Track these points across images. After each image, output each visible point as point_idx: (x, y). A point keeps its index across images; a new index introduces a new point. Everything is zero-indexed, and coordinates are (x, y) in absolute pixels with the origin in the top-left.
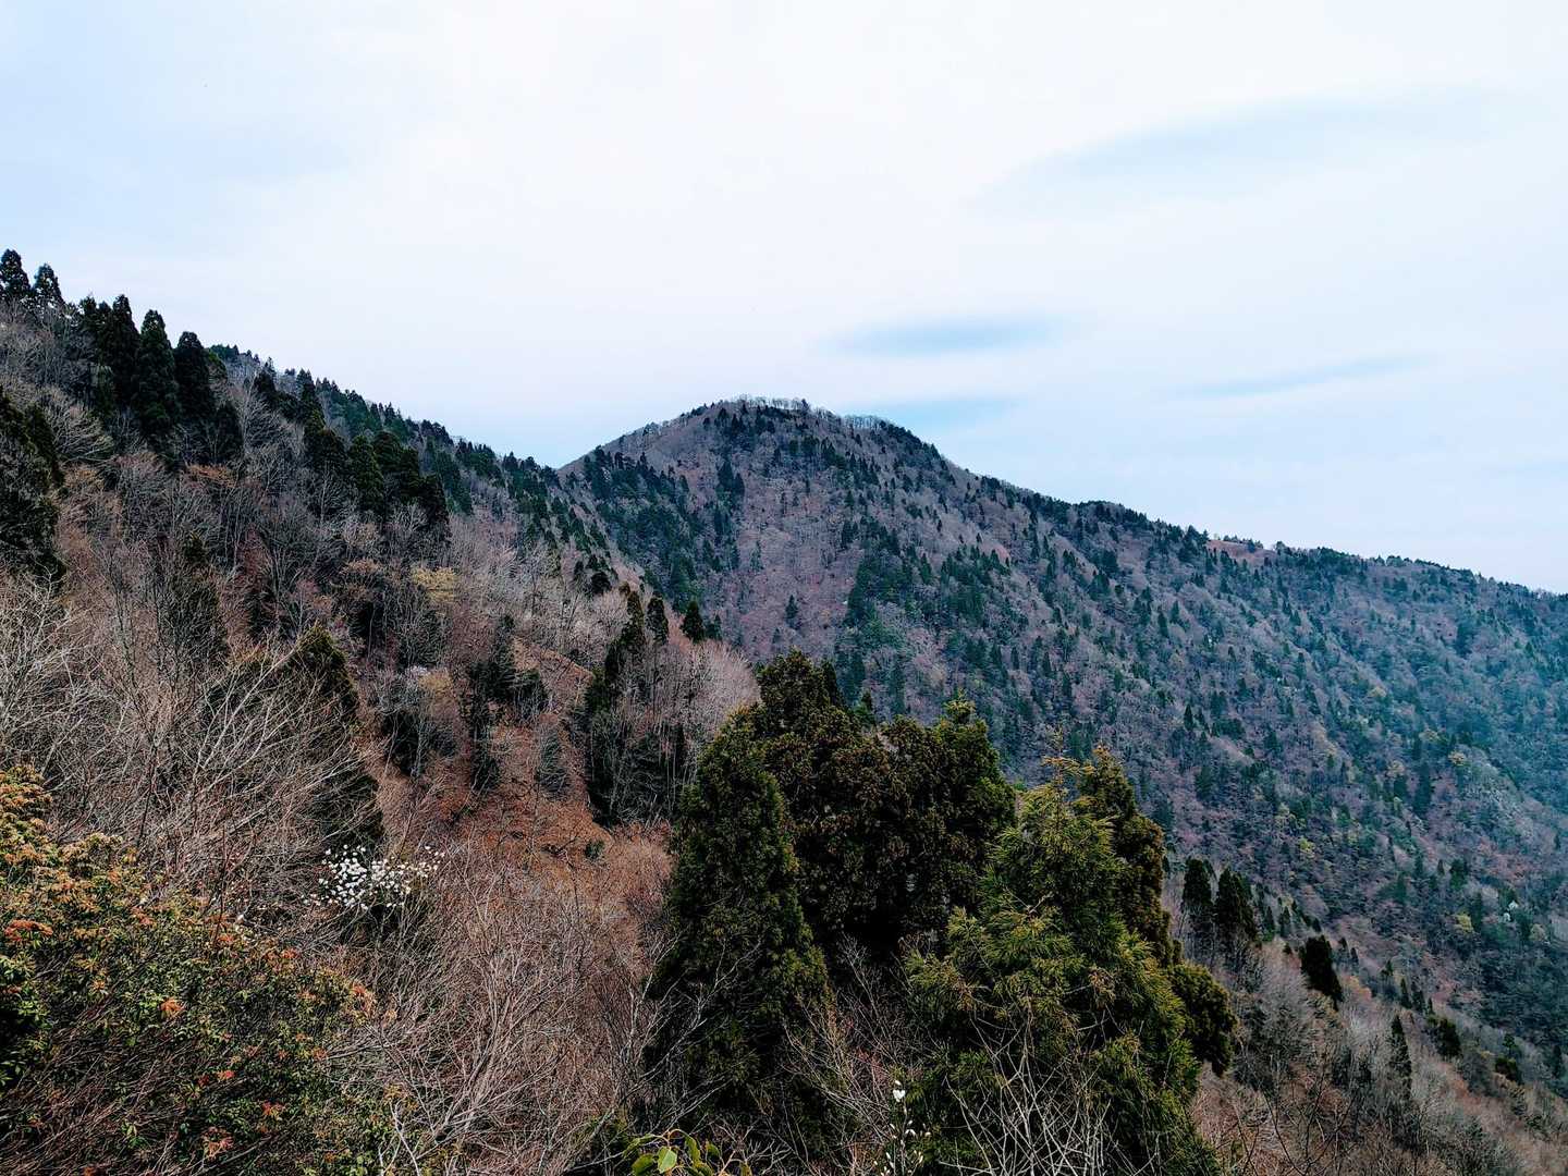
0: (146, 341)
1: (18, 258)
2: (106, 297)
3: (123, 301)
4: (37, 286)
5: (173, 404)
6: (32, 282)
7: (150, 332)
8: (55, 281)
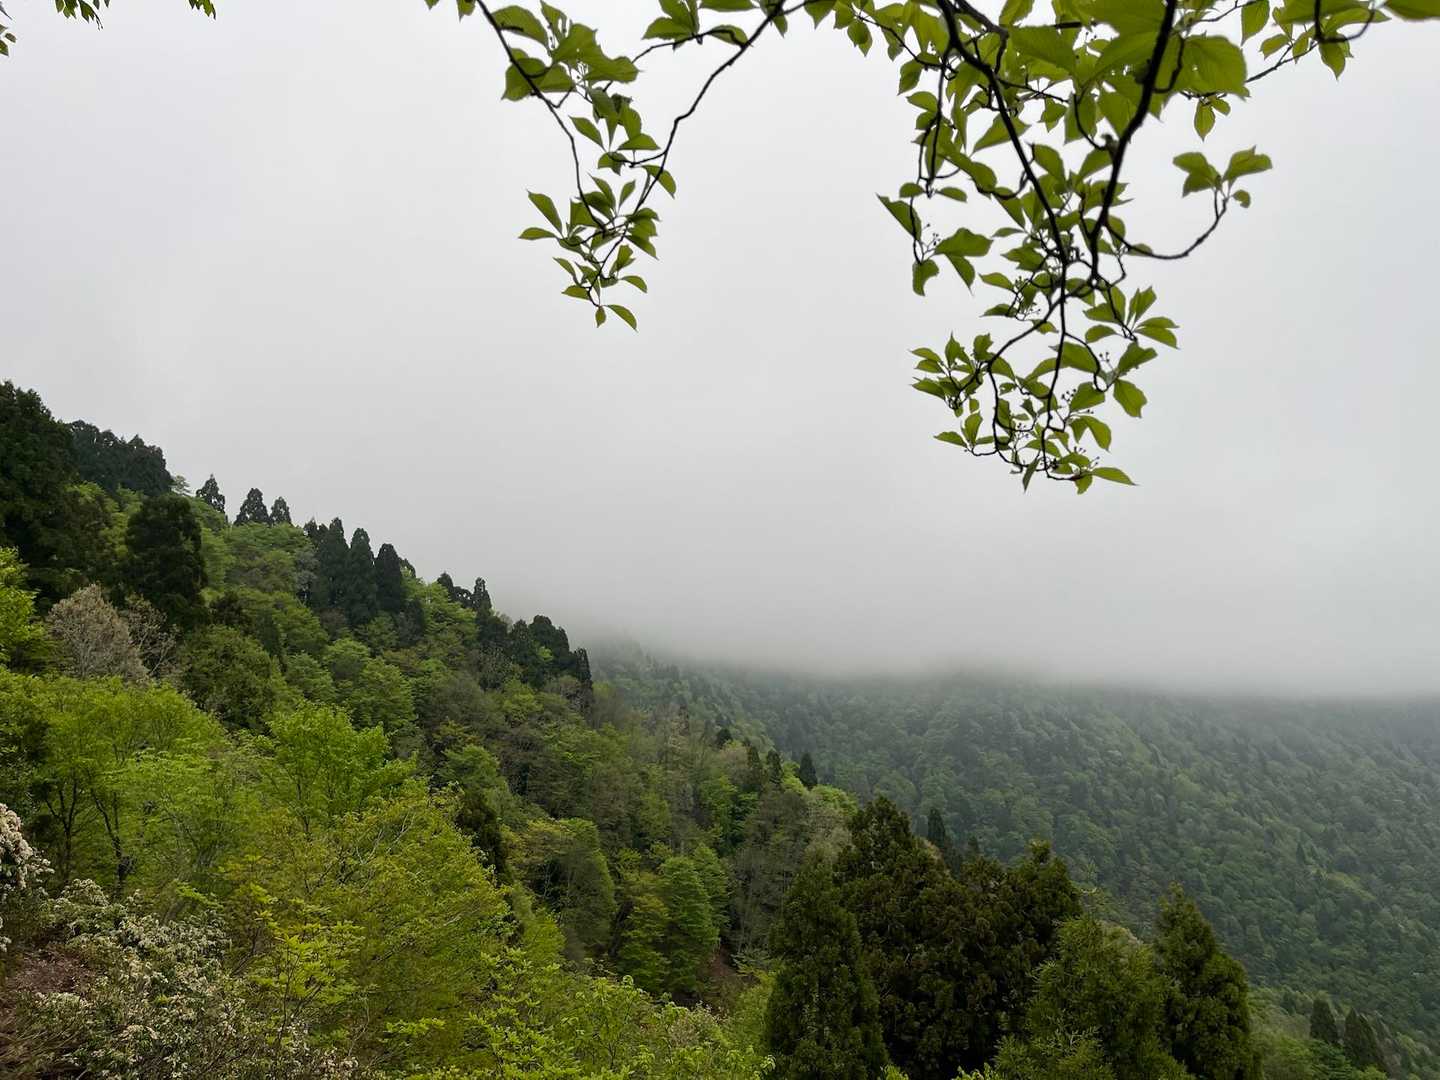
0: (353, 555)
1: (260, 494)
2: (324, 520)
3: (337, 523)
4: (273, 515)
5: (373, 604)
6: (270, 512)
7: (358, 547)
8: (287, 509)
